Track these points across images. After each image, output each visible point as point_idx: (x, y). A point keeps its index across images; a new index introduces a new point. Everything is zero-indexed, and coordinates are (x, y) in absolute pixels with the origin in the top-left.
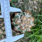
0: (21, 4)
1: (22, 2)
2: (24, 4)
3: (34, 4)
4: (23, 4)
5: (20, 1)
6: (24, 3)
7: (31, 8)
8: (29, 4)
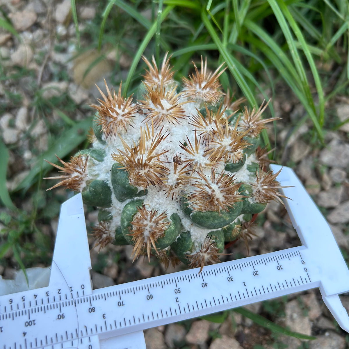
0: (29, 120)
1: (15, 116)
2: (32, 97)
3: (36, 25)
4: (30, 109)
5: (12, 125)
6: (26, 102)
7: (63, 51)
8: (33, 66)
